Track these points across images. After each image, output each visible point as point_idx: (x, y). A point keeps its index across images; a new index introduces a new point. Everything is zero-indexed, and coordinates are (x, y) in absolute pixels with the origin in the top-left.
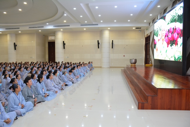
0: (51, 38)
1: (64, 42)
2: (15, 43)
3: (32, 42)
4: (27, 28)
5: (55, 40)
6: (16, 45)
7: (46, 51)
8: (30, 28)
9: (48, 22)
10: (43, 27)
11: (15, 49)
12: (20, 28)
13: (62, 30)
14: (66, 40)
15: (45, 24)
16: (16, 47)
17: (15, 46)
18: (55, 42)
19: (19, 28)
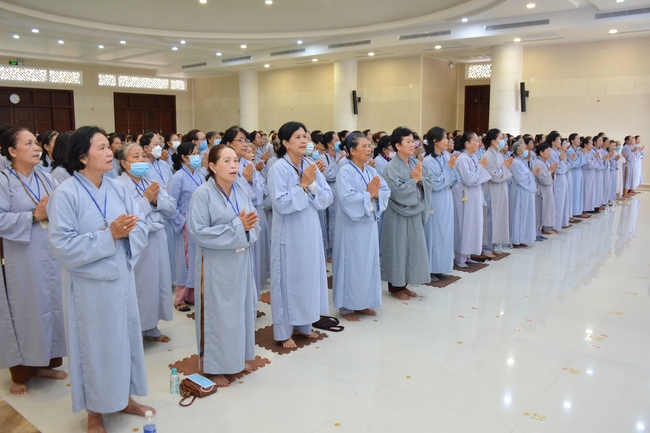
0: (477, 72)
1: (522, 85)
2: (354, 93)
3: (411, 86)
4: (394, 41)
5: (489, 80)
6: (359, 99)
7: (455, 119)
8: (403, 38)
9: (467, 15)
10: (448, 33)
11: (355, 111)
12: (372, 40)
13: (517, 40)
14: (532, 80)
15: (455, 21)
16: (359, 105)
17: (356, 100)
18: (488, 87)
19: (368, 42)
